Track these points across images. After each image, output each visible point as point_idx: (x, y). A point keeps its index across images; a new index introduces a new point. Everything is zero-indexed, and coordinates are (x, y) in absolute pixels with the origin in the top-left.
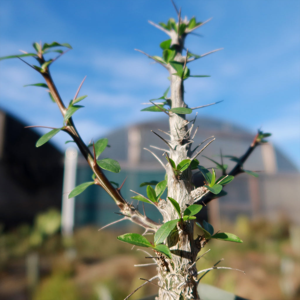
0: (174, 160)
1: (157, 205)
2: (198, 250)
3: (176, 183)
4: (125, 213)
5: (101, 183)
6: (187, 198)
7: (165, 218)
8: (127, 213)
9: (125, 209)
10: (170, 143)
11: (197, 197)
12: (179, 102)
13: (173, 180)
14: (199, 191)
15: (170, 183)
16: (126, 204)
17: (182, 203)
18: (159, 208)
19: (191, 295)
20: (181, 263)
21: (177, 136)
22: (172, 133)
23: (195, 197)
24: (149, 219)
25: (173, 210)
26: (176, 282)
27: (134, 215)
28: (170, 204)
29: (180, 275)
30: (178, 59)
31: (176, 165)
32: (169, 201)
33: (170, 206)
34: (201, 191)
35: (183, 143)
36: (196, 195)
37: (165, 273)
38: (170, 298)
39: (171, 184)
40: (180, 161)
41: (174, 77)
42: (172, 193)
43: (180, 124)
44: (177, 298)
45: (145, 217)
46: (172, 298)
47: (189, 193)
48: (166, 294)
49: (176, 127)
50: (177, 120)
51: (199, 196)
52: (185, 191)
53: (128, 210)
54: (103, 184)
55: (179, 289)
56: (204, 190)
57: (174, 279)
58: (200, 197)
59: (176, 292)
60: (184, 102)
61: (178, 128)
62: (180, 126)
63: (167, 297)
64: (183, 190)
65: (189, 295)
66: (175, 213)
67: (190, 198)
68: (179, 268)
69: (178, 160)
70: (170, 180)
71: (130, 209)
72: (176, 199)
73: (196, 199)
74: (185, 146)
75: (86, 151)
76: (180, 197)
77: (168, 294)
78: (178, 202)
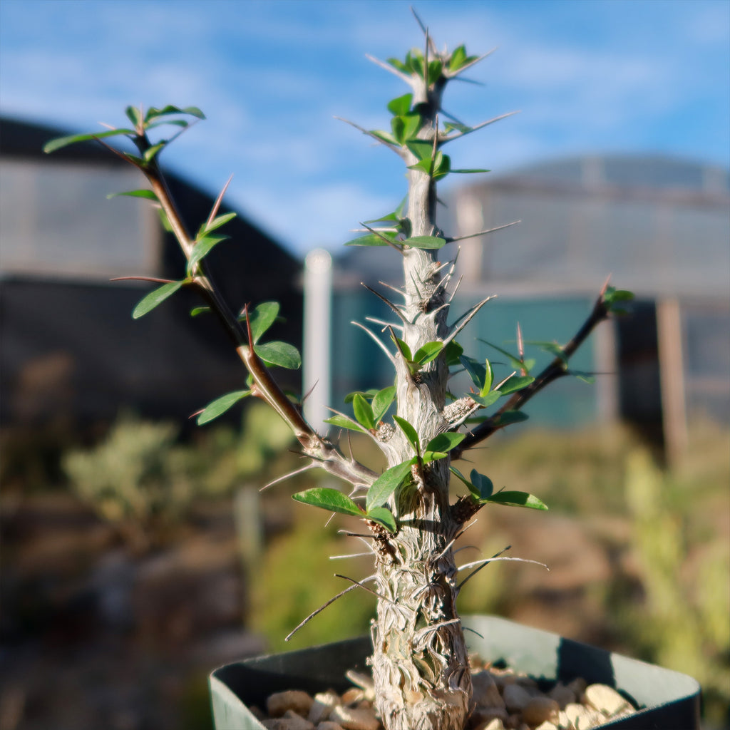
0: (409, 345)
1: (375, 435)
2: (456, 526)
3: (413, 390)
4: (313, 453)
5: (263, 394)
6: (435, 419)
7: (390, 460)
8: (315, 453)
9: (312, 445)
10: (404, 309)
11: (456, 417)
12: (423, 226)
13: (406, 384)
14: (459, 406)
15: (401, 391)
16: (315, 436)
17: (425, 429)
18: (378, 440)
19: (440, 612)
20: (420, 549)
21: (417, 296)
22: (408, 289)
23: (452, 419)
24: (360, 466)
25: (405, 445)
26: (409, 586)
27: (331, 457)
28: (400, 432)
29: (418, 571)
30: (424, 134)
31: (413, 353)
32: (398, 427)
33: (400, 436)
34: (464, 405)
35: (428, 308)
36: (454, 414)
37: (388, 568)
38: (398, 618)
39: (403, 393)
40: (422, 345)
41: (415, 173)
42: (405, 411)
43: (424, 270)
44: (411, 617)
45: (353, 461)
46: (402, 616)
47: (441, 410)
48: (390, 609)
49: (415, 277)
50: (419, 263)
51: (458, 416)
52: (431, 406)
53: (319, 447)
54: (268, 394)
55: (415, 599)
56: (468, 403)
57: (407, 580)
58: (460, 417)
59: (410, 605)
60: (436, 226)
61: (420, 279)
62: (424, 276)
63: (393, 616)
64: (426, 405)
65: (436, 612)
66: (409, 450)
67: (441, 420)
68: (416, 557)
69: (418, 344)
70: (402, 382)
71: (321, 446)
72: (412, 421)
73: (453, 422)
74: (432, 315)
75: (233, 327)
76: (421, 417)
77: (393, 610)
78: (415, 428)
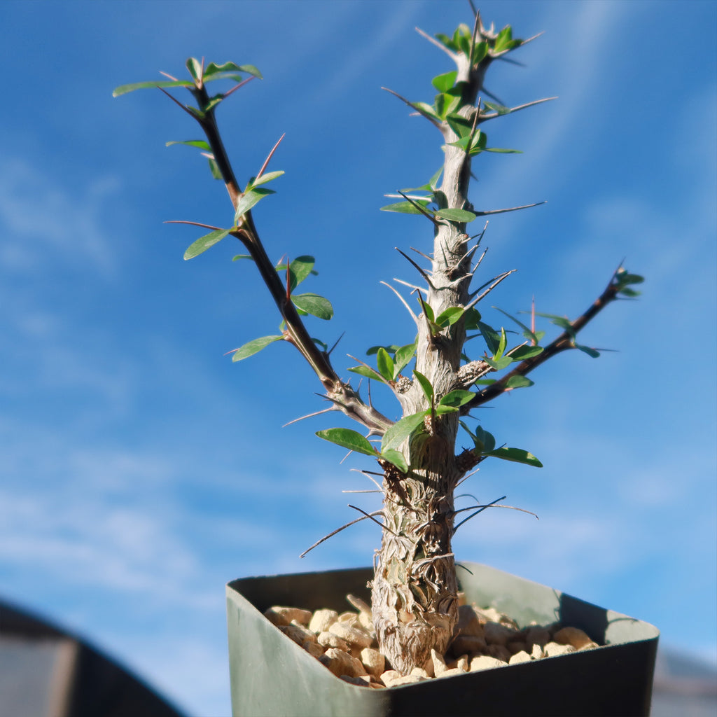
0: (432, 308)
1: (394, 386)
2: (459, 474)
3: (433, 349)
4: (335, 397)
5: (294, 340)
6: (449, 377)
7: (405, 410)
8: (337, 397)
9: (335, 390)
10: (431, 275)
11: (468, 377)
12: (456, 199)
13: (426, 343)
14: (473, 367)
15: (422, 348)
16: (338, 382)
17: (440, 386)
18: (396, 391)
19: (437, 546)
20: (425, 490)
21: (444, 264)
22: (435, 257)
23: (465, 379)
24: (375, 412)
25: (421, 397)
26: (412, 521)
27: (351, 403)
28: (417, 386)
29: (421, 509)
30: (465, 113)
31: (436, 316)
32: (416, 381)
33: (417, 389)
34: (477, 367)
35: (453, 277)
36: (467, 375)
37: (395, 505)
38: (400, 548)
39: (423, 351)
40: (444, 309)
41: (453, 149)
42: (423, 367)
43: (452, 241)
44: (411, 549)
45: (371, 408)
46: (403, 548)
47: (456, 369)
48: (394, 541)
49: (444, 246)
50: (448, 233)
51: (471, 376)
52: (448, 365)
53: (341, 393)
54: (299, 340)
55: (417, 533)
56: (482, 365)
57: (411, 517)
58: (473, 378)
59: (411, 538)
60: (467, 200)
61: (448, 249)
62: (452, 245)
63: (396, 547)
64: (444, 364)
65: (434, 546)
66: (423, 402)
67: (455, 378)
68: (421, 497)
69: (441, 308)
70: (423, 342)
71: (343, 391)
72: (430, 377)
73: (466, 381)
74: (456, 283)
75: (272, 276)
76: (437, 374)
77: (396, 541)
78: (432, 383)
